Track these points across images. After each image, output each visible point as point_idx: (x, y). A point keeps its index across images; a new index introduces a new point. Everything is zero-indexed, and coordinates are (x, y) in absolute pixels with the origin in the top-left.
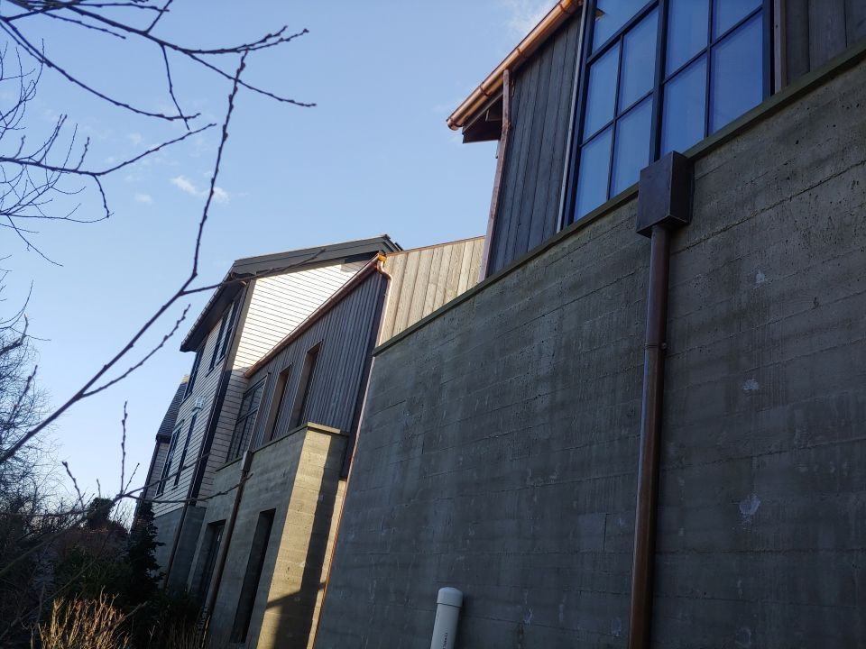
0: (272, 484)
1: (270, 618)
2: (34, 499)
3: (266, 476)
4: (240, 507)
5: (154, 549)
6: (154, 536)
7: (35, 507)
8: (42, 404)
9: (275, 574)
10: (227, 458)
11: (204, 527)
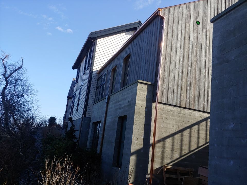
0: (123, 106)
1: (133, 159)
2: (33, 118)
3: (118, 104)
4: (107, 116)
5: (75, 132)
6: (74, 128)
7: (33, 121)
8: (31, 88)
9: (132, 141)
10: (95, 101)
11: (91, 124)
